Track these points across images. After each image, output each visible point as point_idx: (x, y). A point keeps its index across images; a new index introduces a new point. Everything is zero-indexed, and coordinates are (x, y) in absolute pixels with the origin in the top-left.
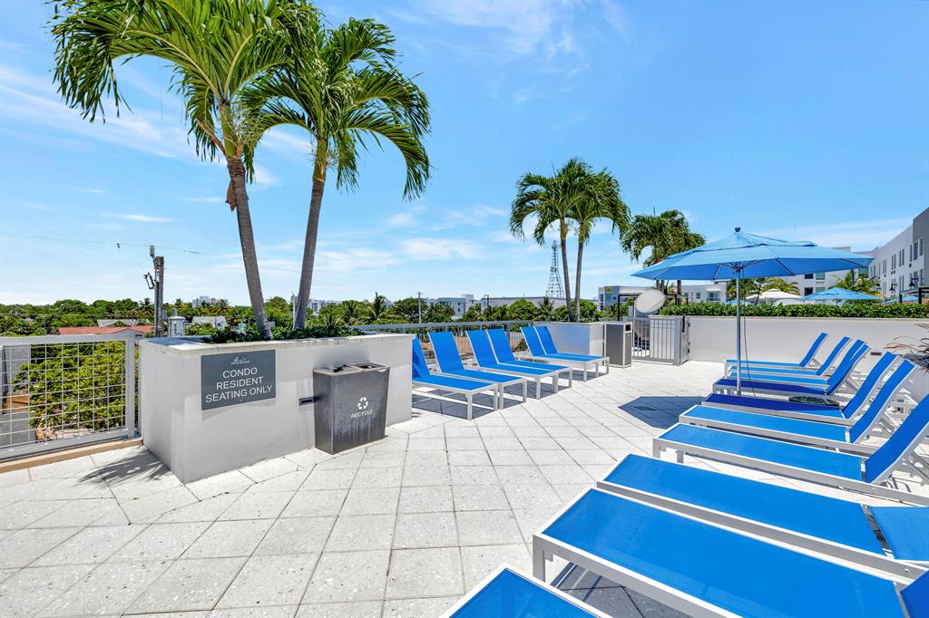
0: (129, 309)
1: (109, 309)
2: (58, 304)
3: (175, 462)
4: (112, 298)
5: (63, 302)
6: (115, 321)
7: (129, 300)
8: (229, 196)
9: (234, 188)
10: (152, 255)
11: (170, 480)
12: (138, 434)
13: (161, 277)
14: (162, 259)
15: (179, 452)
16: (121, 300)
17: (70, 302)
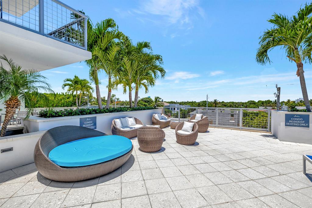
0: (269, 103)
1: (262, 103)
2: (248, 102)
3: (278, 137)
4: (264, 100)
5: (249, 101)
6: (264, 107)
7: (269, 100)
8: (297, 73)
9: (299, 71)
10: (277, 87)
11: (277, 140)
12: (270, 131)
13: (279, 93)
14: (280, 88)
15: (280, 135)
16: (266, 100)
17: (251, 101)
